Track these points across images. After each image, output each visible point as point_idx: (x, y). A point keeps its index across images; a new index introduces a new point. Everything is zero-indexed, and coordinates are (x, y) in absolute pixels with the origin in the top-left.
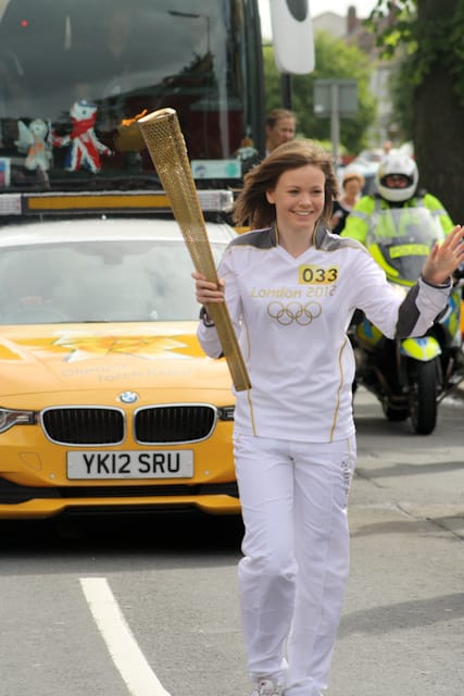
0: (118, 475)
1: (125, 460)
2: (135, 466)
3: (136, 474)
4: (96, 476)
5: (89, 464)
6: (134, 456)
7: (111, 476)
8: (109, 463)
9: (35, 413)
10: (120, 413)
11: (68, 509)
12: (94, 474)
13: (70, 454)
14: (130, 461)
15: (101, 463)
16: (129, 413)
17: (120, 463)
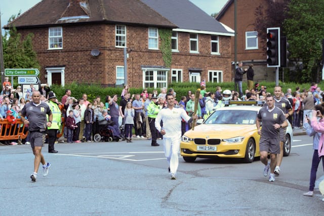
2: (207, 149)
3: (207, 150)
6: (207, 147)
14: (207, 148)
16: (207, 140)
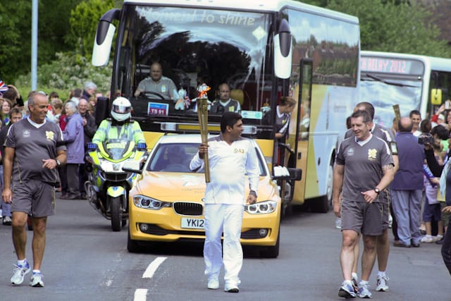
0: (199, 227)
1: (202, 222)
4: (191, 227)
5: (189, 223)
7: (196, 227)
8: (196, 223)
9: (171, 203)
10: (201, 205)
11: (181, 238)
12: (190, 227)
13: (183, 219)
15: (193, 223)
17: (200, 223)
